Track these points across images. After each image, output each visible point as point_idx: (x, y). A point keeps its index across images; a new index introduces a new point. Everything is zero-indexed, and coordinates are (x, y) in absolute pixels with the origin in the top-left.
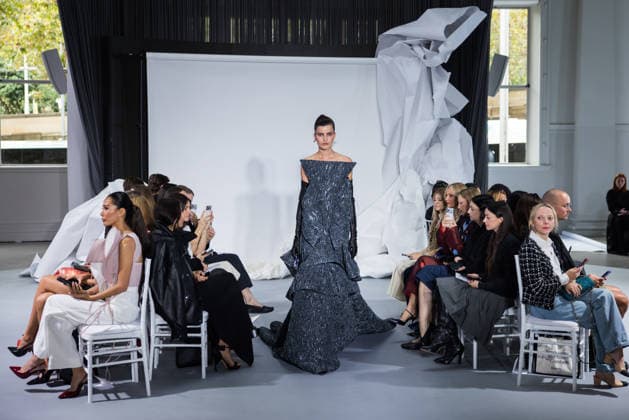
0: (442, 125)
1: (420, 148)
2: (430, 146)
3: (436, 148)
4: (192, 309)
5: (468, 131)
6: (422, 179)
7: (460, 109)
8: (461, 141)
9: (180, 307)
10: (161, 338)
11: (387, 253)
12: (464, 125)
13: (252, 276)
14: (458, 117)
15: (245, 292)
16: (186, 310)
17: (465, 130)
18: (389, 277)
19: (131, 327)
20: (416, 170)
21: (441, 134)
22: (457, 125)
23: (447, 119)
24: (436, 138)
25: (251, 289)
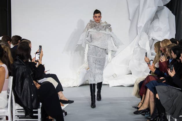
0: (159, 10)
1: (148, 22)
2: (153, 20)
3: (156, 21)
4: (35, 101)
5: (172, 13)
6: (149, 37)
7: (168, 2)
8: (169, 18)
9: (29, 99)
10: (18, 116)
11: (131, 74)
12: (171, 10)
13: (63, 85)
14: (167, 5)
15: (60, 93)
16: (32, 101)
17: (171, 12)
18: (133, 86)
19: (3, 110)
20: (146, 32)
21: (158, 14)
22: (166, 10)
23: (162, 6)
24: (156, 16)
25: (63, 92)
